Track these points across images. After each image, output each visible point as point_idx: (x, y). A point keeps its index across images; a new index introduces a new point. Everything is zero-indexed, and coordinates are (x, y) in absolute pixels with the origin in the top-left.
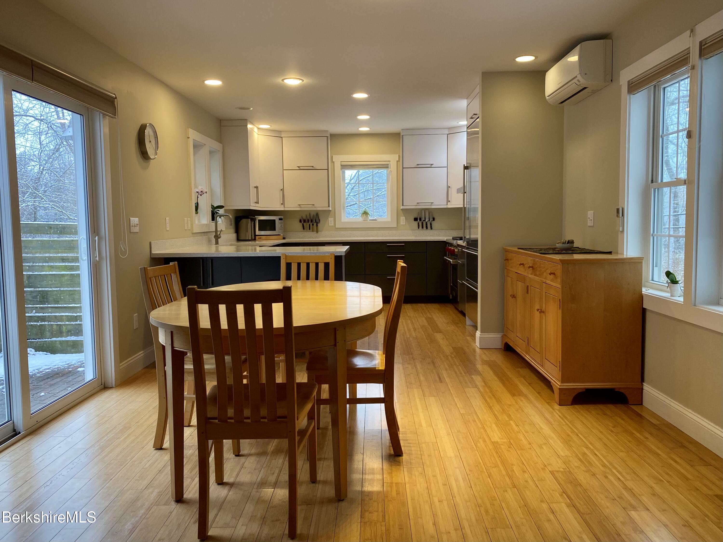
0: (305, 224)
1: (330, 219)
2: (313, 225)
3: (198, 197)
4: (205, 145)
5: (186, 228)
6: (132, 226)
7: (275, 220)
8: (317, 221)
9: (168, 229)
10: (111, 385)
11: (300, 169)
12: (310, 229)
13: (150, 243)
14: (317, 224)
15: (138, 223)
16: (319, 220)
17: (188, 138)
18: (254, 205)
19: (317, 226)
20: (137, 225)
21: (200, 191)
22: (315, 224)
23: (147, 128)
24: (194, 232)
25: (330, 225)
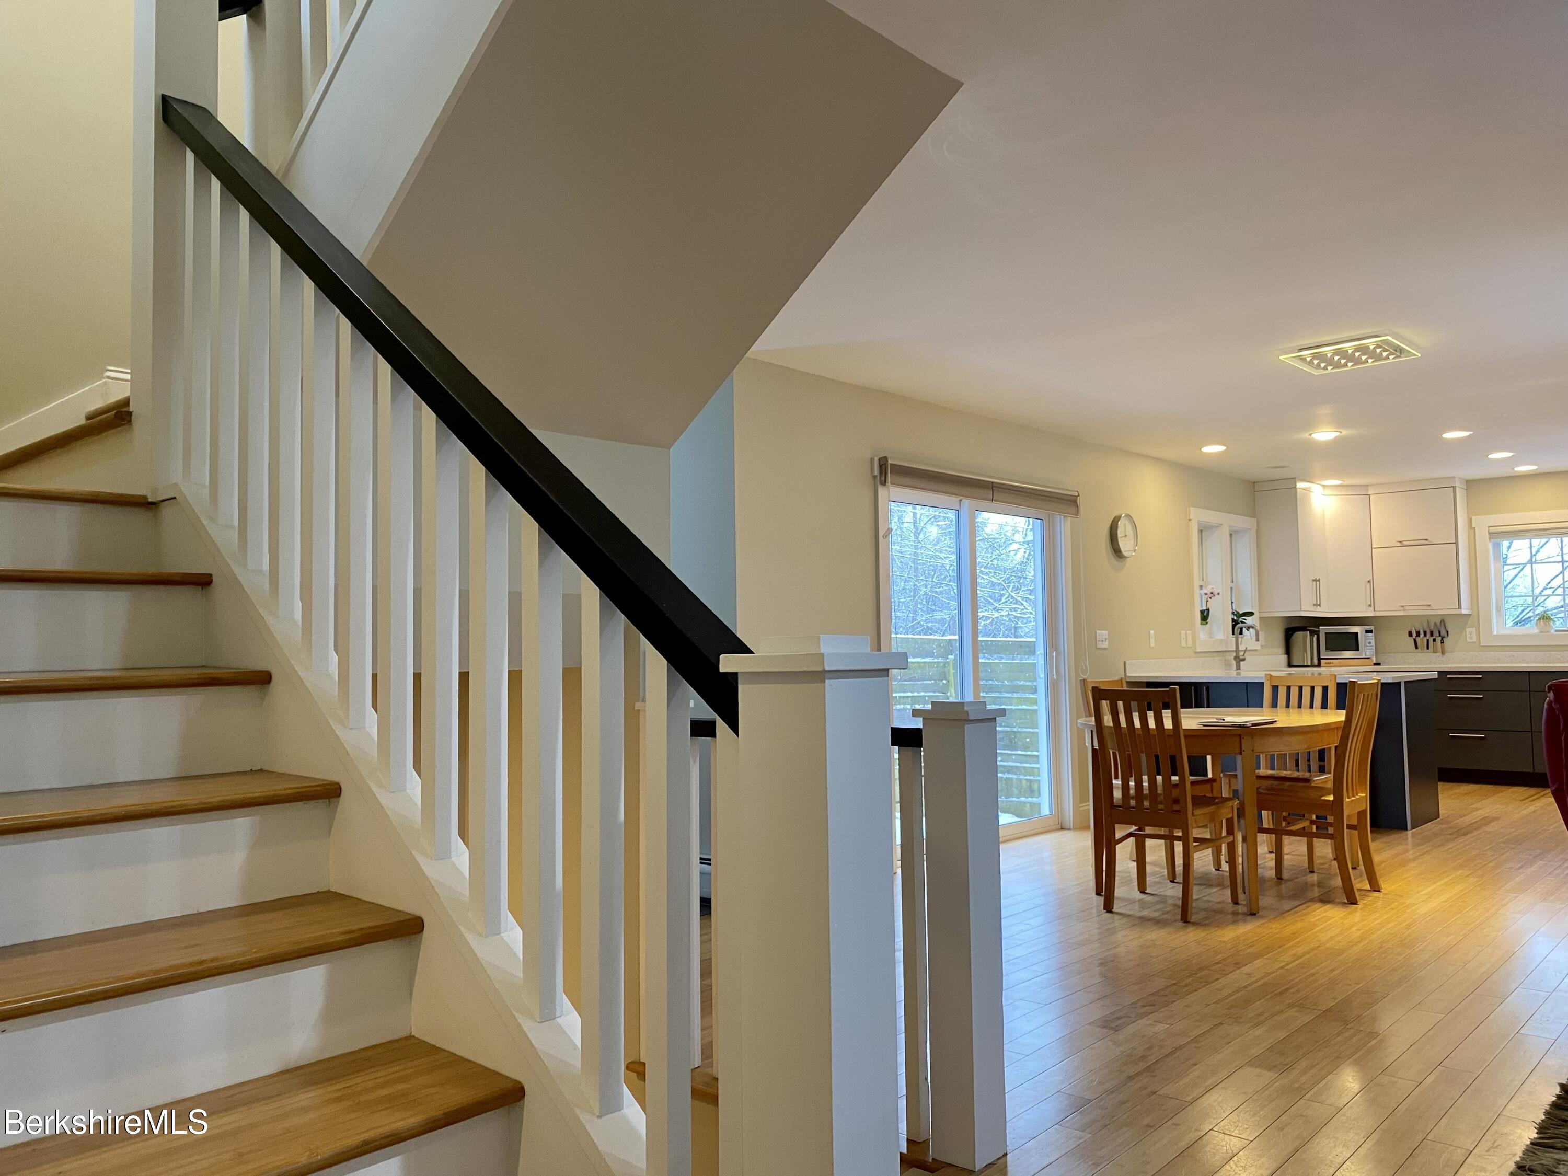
0: (1418, 639)
1: (1468, 630)
2: (1434, 640)
3: (1207, 601)
4: (1221, 524)
5: (1184, 644)
6: (1099, 641)
7: (1357, 634)
8: (1443, 633)
9: (1153, 645)
10: (1068, 825)
11: (1402, 544)
12: (1428, 648)
13: (1125, 663)
14: (1442, 640)
15: (1107, 637)
16: (1447, 632)
17: (1190, 520)
18: (1313, 609)
19: (1442, 642)
20: (1106, 639)
21: (1209, 593)
22: (1439, 639)
23: (1122, 519)
24: (1198, 650)
25: (1469, 640)
